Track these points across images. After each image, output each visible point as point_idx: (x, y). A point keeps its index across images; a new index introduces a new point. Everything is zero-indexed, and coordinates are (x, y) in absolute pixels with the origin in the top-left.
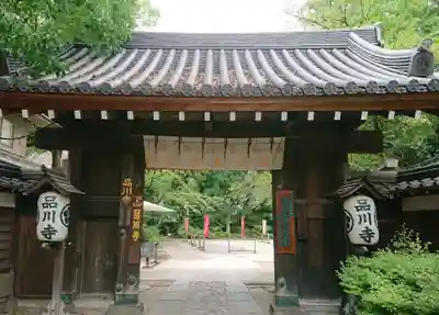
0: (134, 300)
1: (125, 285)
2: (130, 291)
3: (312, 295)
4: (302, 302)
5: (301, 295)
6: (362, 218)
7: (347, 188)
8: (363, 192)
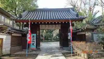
0: (40, 49)
2: (39, 47)
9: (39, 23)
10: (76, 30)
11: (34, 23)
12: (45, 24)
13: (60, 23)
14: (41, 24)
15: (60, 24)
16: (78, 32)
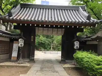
0: (33, 60)
1: (32, 57)
3: (68, 60)
4: (66, 61)
5: (66, 60)
6: (77, 45)
7: (75, 40)
8: (77, 40)
9: (35, 25)
10: (86, 38)
11: (28, 25)
12: (43, 26)
13: (64, 26)
14: (38, 26)
15: (63, 28)
16: (88, 40)
